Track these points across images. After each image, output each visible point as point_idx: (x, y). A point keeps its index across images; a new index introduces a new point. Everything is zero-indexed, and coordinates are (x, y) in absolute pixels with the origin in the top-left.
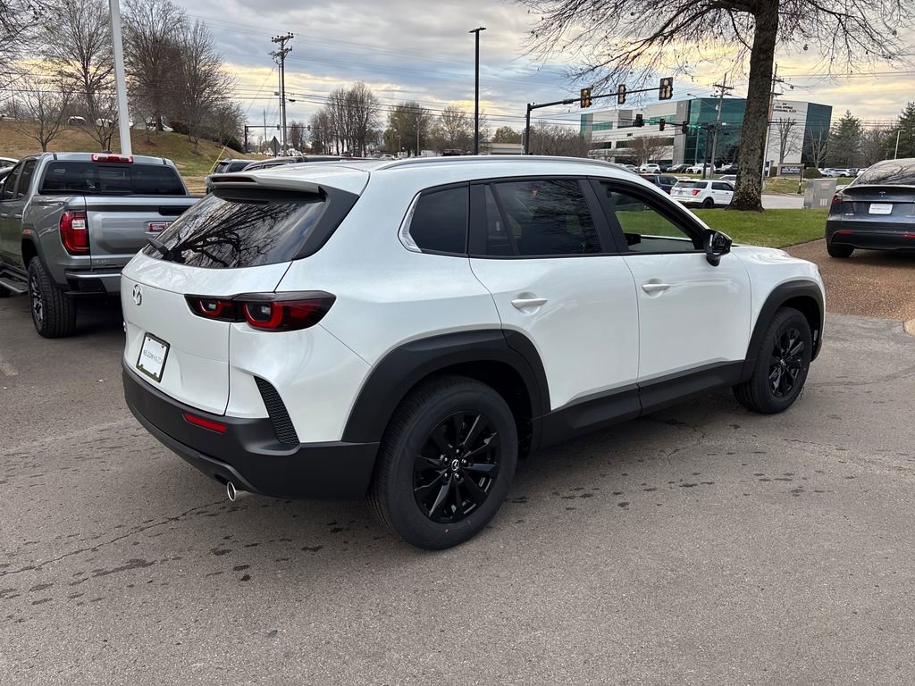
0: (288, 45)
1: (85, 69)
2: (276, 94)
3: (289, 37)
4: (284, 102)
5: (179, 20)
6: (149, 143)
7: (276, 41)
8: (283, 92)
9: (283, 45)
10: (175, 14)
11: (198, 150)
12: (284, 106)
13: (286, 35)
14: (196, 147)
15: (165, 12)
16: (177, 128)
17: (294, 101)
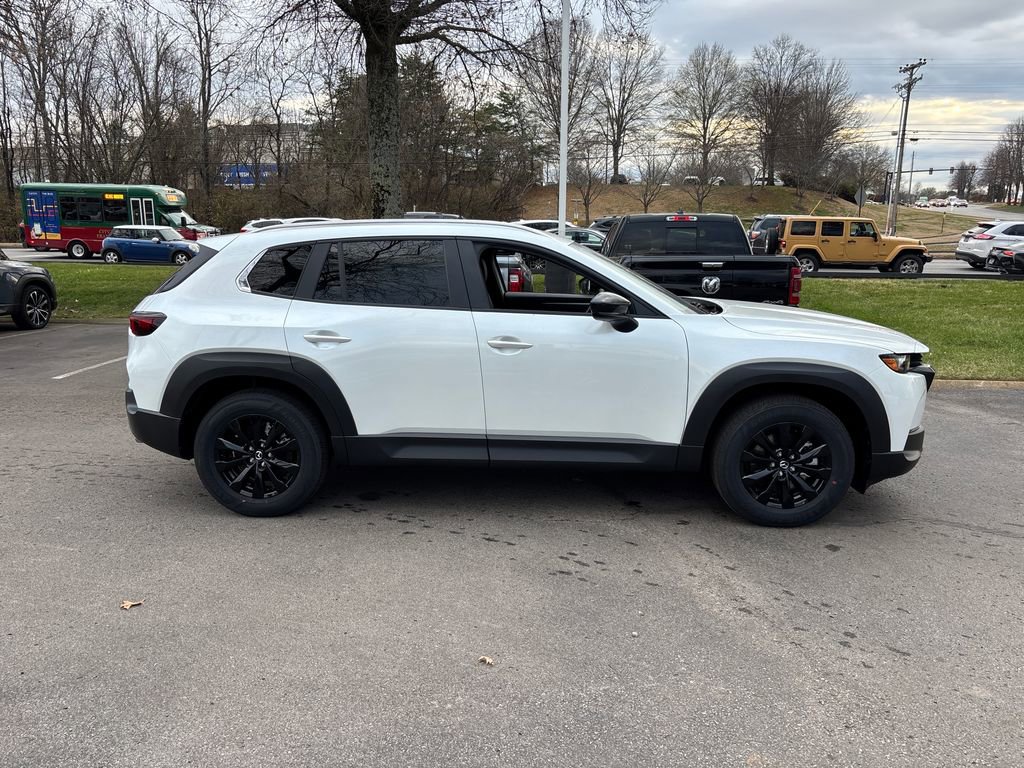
0: (917, 73)
1: (705, 129)
2: (894, 134)
3: (920, 64)
4: (903, 143)
5: (810, 64)
6: (751, 199)
7: (906, 70)
8: (904, 131)
9: (912, 75)
10: (805, 58)
11: (802, 205)
12: (902, 147)
13: (917, 62)
14: (800, 202)
15: (796, 58)
16: (789, 181)
17: (916, 140)
